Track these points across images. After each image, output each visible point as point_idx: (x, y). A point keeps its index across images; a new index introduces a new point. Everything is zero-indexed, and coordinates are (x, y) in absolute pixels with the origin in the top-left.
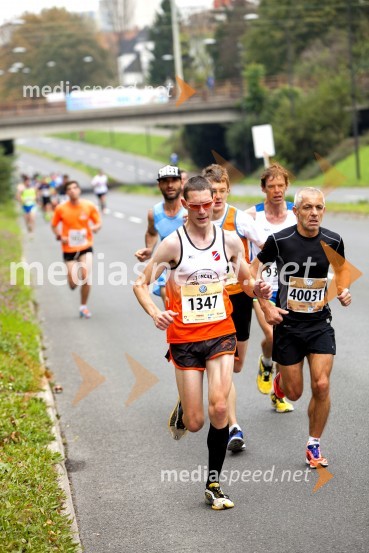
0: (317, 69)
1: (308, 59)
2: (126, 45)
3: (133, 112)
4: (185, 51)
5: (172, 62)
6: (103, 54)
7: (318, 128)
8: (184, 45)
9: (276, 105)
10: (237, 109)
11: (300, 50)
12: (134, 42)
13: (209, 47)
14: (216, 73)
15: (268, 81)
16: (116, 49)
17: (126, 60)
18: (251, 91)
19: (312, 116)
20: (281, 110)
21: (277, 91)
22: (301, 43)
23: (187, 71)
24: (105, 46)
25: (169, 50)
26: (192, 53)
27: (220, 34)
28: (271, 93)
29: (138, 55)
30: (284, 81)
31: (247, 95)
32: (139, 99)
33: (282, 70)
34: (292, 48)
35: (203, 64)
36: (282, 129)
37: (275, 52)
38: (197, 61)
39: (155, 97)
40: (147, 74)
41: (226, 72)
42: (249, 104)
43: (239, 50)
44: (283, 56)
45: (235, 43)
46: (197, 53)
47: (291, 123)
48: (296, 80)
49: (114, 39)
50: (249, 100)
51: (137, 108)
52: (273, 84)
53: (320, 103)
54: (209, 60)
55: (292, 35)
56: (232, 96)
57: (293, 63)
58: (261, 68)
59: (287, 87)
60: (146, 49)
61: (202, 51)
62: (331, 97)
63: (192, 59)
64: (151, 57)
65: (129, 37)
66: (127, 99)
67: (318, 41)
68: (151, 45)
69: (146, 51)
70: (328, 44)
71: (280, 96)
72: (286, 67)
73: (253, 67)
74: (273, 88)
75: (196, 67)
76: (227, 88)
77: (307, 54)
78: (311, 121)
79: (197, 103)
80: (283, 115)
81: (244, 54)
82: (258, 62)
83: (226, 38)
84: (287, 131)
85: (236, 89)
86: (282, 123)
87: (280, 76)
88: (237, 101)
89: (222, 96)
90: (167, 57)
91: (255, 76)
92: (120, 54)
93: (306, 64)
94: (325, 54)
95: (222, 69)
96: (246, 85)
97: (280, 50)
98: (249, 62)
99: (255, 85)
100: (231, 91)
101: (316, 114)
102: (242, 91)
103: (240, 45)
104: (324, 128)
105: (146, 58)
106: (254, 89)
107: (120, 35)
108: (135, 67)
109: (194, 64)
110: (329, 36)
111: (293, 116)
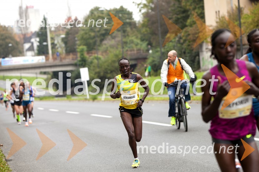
0: (109, 48)
1: (105, 44)
2: (27, 39)
3: (30, 66)
4: (53, 41)
5: (47, 46)
6: (17, 43)
7: (109, 72)
8: (52, 39)
9: (91, 63)
10: (75, 65)
11: (102, 40)
12: (31, 38)
13: (63, 39)
14: (66, 50)
15: (88, 53)
16: (23, 41)
17: (27, 46)
18: (80, 57)
19: (106, 67)
20: (93, 64)
21: (91, 57)
22: (102, 37)
23: (54, 50)
24: (18, 40)
25: (46, 40)
26: (56, 42)
27: (68, 34)
28: (89, 58)
29: (32, 44)
30: (95, 53)
31: (79, 59)
32: (33, 61)
33: (95, 49)
34: (98, 40)
35: (61, 47)
36: (94, 73)
37: (91, 41)
38: (58, 46)
39: (39, 60)
40: (36, 51)
41: (70, 50)
42: (81, 63)
43: (76, 41)
44: (95, 43)
45: (75, 38)
46: (58, 42)
47: (98, 70)
48: (100, 53)
49: (22, 37)
50: (80, 61)
51: (32, 65)
52: (90, 54)
53: (110, 61)
54: (63, 45)
55: (98, 34)
56: (73, 59)
57: (99, 46)
58: (85, 48)
59: (96, 55)
60: (36, 41)
61: (60, 41)
62: (114, 59)
63: (56, 45)
64: (38, 44)
65: (28, 36)
66: (27, 61)
67: (109, 37)
68: (38, 39)
69: (35, 42)
70: (114, 38)
71: (93, 59)
72: (96, 47)
73: (81, 47)
74: (90, 56)
75: (58, 48)
76: (71, 56)
77: (105, 42)
78: (106, 69)
79: (58, 62)
80: (94, 67)
81: (78, 42)
82: (84, 45)
83: (70, 36)
84: (96, 73)
85: (75, 57)
86: (94, 70)
87: (93, 51)
88: (75, 61)
89: (69, 59)
90: (45, 43)
91: (82, 51)
92: (25, 43)
93: (104, 46)
94: (113, 42)
95: (68, 49)
96: (79, 55)
97: (94, 40)
98: (80, 45)
99: (82, 55)
100: (72, 58)
101: (108, 66)
102: (77, 58)
103: (76, 39)
104: (111, 72)
105: (36, 44)
106: (82, 56)
107: (24, 35)
108: (31, 49)
109: (57, 47)
110: (114, 35)
111: (98, 67)
